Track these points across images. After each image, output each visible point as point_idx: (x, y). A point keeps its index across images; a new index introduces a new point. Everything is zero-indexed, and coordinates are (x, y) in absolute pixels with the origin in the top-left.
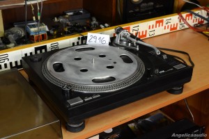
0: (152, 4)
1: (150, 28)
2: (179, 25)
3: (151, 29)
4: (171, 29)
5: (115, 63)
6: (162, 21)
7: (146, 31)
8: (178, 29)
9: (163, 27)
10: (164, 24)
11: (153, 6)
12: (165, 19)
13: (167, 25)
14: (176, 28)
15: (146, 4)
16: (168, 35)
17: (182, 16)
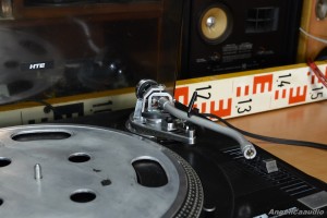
0: (249, 46)
1: (238, 94)
2: (309, 90)
3: (243, 97)
4: (292, 100)
5: (106, 183)
6: (269, 79)
7: (230, 101)
8: (308, 99)
9: (273, 93)
10: (275, 86)
11: (253, 51)
12: (277, 74)
13: (281, 90)
14: (303, 98)
15: (234, 47)
16: (285, 113)
17: (316, 70)
